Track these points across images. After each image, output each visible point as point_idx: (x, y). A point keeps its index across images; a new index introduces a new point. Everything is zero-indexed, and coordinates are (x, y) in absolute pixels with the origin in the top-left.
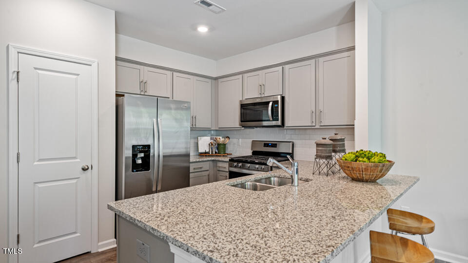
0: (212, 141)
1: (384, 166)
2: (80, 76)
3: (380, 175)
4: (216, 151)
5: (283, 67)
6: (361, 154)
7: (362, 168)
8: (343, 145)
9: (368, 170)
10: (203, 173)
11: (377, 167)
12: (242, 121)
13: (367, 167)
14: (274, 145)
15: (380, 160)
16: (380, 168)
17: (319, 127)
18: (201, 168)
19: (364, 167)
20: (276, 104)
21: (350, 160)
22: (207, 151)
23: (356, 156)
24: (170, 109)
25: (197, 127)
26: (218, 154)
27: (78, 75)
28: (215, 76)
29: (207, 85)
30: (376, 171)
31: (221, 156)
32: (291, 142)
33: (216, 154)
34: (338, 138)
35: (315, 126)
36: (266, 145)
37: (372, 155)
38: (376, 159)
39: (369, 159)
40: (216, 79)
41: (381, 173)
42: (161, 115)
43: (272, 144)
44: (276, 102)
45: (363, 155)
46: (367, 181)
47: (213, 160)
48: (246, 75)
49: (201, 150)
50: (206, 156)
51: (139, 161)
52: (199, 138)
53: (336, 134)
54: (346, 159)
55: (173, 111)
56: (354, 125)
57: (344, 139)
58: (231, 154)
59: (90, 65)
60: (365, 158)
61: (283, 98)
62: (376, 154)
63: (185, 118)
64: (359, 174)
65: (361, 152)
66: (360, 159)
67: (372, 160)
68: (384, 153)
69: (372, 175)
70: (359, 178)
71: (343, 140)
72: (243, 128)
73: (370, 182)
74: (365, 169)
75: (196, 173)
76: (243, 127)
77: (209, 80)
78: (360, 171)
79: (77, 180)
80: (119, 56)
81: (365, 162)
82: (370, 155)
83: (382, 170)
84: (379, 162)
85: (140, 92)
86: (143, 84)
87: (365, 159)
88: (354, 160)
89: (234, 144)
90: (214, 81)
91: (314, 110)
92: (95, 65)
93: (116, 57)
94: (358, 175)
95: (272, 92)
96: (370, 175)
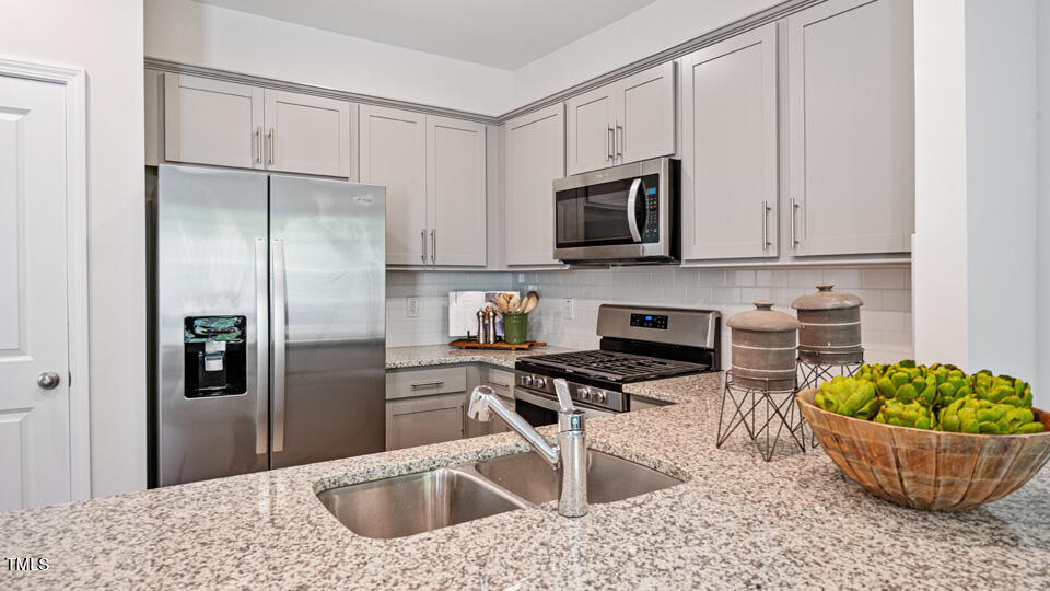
0: (489, 304)
1: (1005, 448)
2: (30, 114)
3: (990, 490)
4: (500, 333)
5: (676, 65)
6: (899, 382)
7: (896, 451)
8: (854, 334)
9: (923, 459)
10: (443, 399)
11: (971, 450)
12: (559, 246)
13: (922, 447)
14: (660, 322)
15: (989, 418)
16: (985, 456)
17: (789, 263)
18: (438, 385)
19: (903, 447)
20: (652, 187)
21: (843, 407)
22: (474, 333)
23: (880, 391)
24: (313, 210)
25: (437, 263)
26: (500, 344)
27: (25, 112)
28: (497, 113)
29: (472, 141)
30: (967, 469)
31: (509, 349)
32: (709, 312)
33: (496, 345)
34: (828, 306)
35: (776, 258)
36: (638, 320)
37: (958, 385)
38: (966, 412)
39: (936, 410)
40: (500, 121)
41: (997, 481)
42: (282, 229)
43: (653, 316)
44: (652, 180)
45: (909, 387)
46: (925, 508)
47: (480, 364)
48: (573, 102)
49: (457, 331)
50: (468, 348)
51: (215, 365)
52: (452, 295)
53: (822, 289)
54: (828, 403)
55: (324, 220)
56: (909, 254)
57: (857, 307)
58: (545, 344)
59: (64, 84)
60: (916, 405)
61: (675, 167)
62: (983, 380)
63: (366, 236)
64: (885, 473)
65: (903, 373)
66: (893, 407)
67: (950, 414)
68: (1021, 378)
69: (950, 484)
70: (888, 489)
71: (851, 313)
72: (568, 266)
73: (941, 511)
74: (910, 455)
75: (419, 401)
76: (566, 262)
77: (480, 127)
78: (888, 464)
79: (25, 414)
80: (152, 56)
81: (911, 422)
82: (946, 386)
83: (1000, 464)
84: (982, 430)
85: (253, 164)
86: (264, 140)
87: (915, 410)
88: (866, 408)
89: (557, 314)
90: (493, 129)
91: (772, 204)
92: (76, 84)
93: (145, 58)
94: (882, 479)
95: (645, 149)
96: (937, 483)
